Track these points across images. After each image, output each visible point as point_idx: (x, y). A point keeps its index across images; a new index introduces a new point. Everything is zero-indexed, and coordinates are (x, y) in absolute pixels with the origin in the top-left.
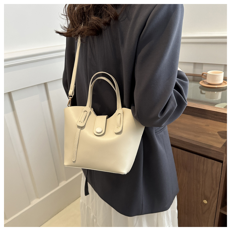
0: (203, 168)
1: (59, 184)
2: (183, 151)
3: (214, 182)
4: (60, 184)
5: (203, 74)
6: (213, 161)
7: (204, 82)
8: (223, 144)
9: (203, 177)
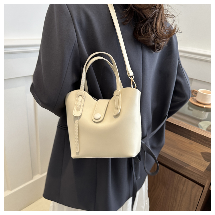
0: (183, 188)
3: (192, 204)
5: (194, 91)
6: (194, 184)
7: (193, 98)
8: (206, 167)
9: (181, 197)
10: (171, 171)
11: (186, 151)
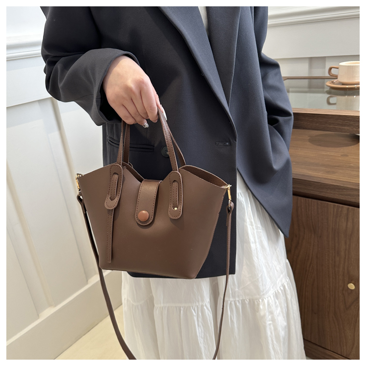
1: (87, 281)
2: (307, 199)
4: (89, 281)
5: (331, 68)
10: (319, 201)
11: (338, 166)
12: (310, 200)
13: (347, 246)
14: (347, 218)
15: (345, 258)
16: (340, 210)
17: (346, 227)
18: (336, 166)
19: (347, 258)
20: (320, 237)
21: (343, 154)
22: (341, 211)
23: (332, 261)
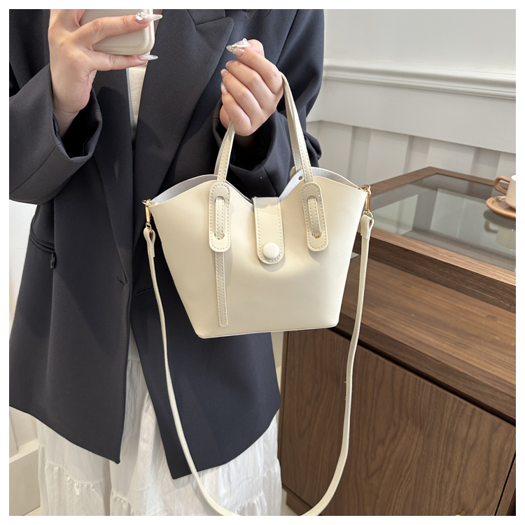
0: (468, 431)
2: (418, 378)
3: (492, 475)
5: (499, 180)
7: (498, 200)
9: (462, 457)
10: (435, 387)
11: (476, 336)
12: (423, 380)
13: (464, 462)
14: (470, 423)
15: (458, 476)
16: (462, 407)
17: (467, 435)
18: (472, 335)
19: (460, 476)
20: (428, 436)
21: (489, 314)
22: (463, 410)
23: (439, 474)
